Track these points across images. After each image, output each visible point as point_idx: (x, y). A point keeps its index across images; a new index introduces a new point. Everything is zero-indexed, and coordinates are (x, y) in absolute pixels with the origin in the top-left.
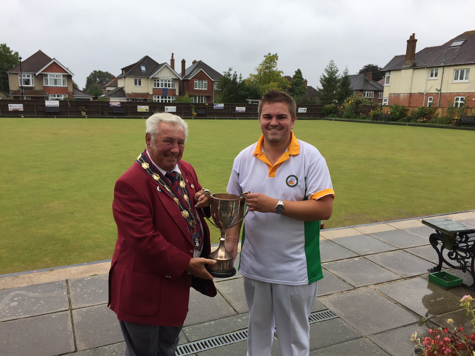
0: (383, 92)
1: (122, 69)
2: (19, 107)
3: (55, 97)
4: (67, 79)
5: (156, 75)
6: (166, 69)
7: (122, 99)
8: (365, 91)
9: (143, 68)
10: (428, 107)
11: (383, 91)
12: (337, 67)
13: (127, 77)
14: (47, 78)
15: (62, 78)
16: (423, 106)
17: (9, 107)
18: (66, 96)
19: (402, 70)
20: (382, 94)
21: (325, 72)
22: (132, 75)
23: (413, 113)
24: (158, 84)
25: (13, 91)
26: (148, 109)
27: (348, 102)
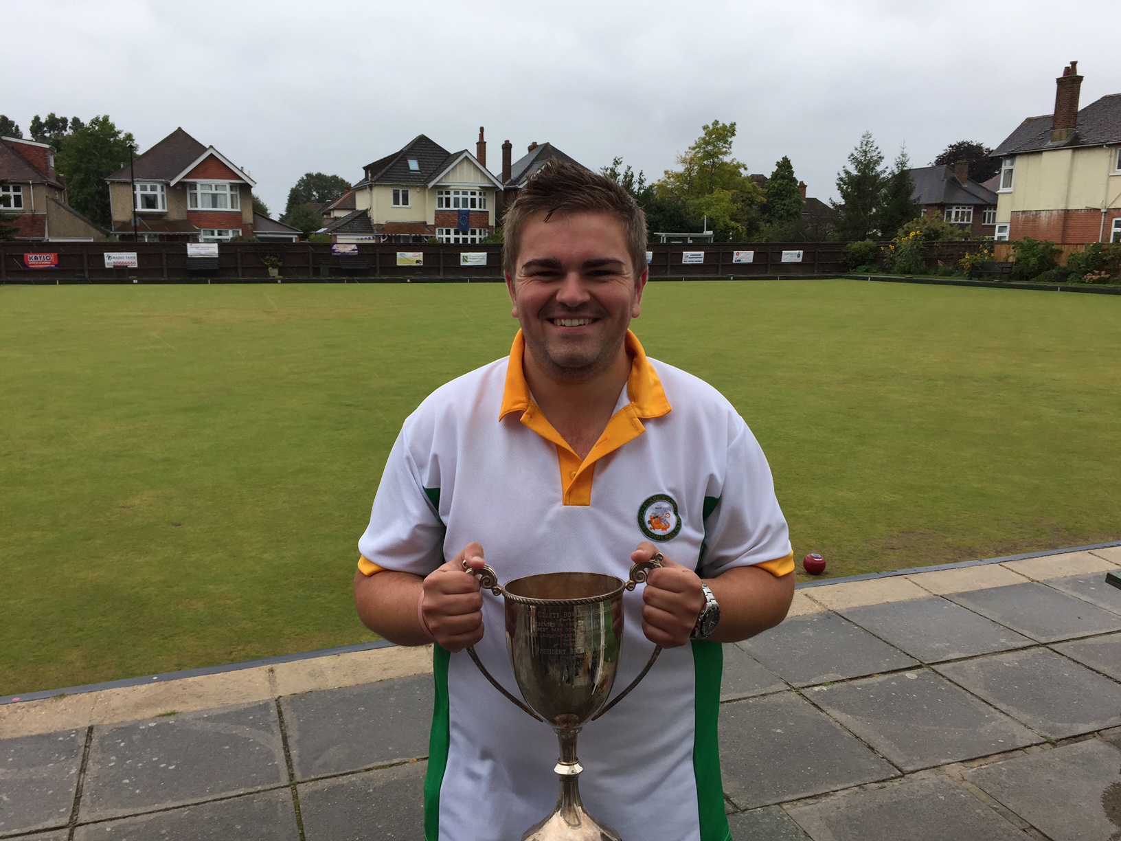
0: (995, 209)
1: (364, 168)
2: (129, 259)
3: (213, 234)
4: (240, 193)
5: (443, 181)
6: (465, 164)
7: (364, 237)
8: (951, 206)
9: (414, 165)
10: (1112, 244)
11: (996, 205)
12: (878, 150)
13: (376, 185)
14: (195, 192)
15: (228, 192)
16: (1100, 241)
17: (106, 259)
18: (238, 231)
19: (1044, 153)
20: (995, 214)
21: (850, 162)
22: (387, 181)
23: (1073, 258)
24: (448, 200)
25: (119, 222)
26: (422, 260)
27: (907, 234)
